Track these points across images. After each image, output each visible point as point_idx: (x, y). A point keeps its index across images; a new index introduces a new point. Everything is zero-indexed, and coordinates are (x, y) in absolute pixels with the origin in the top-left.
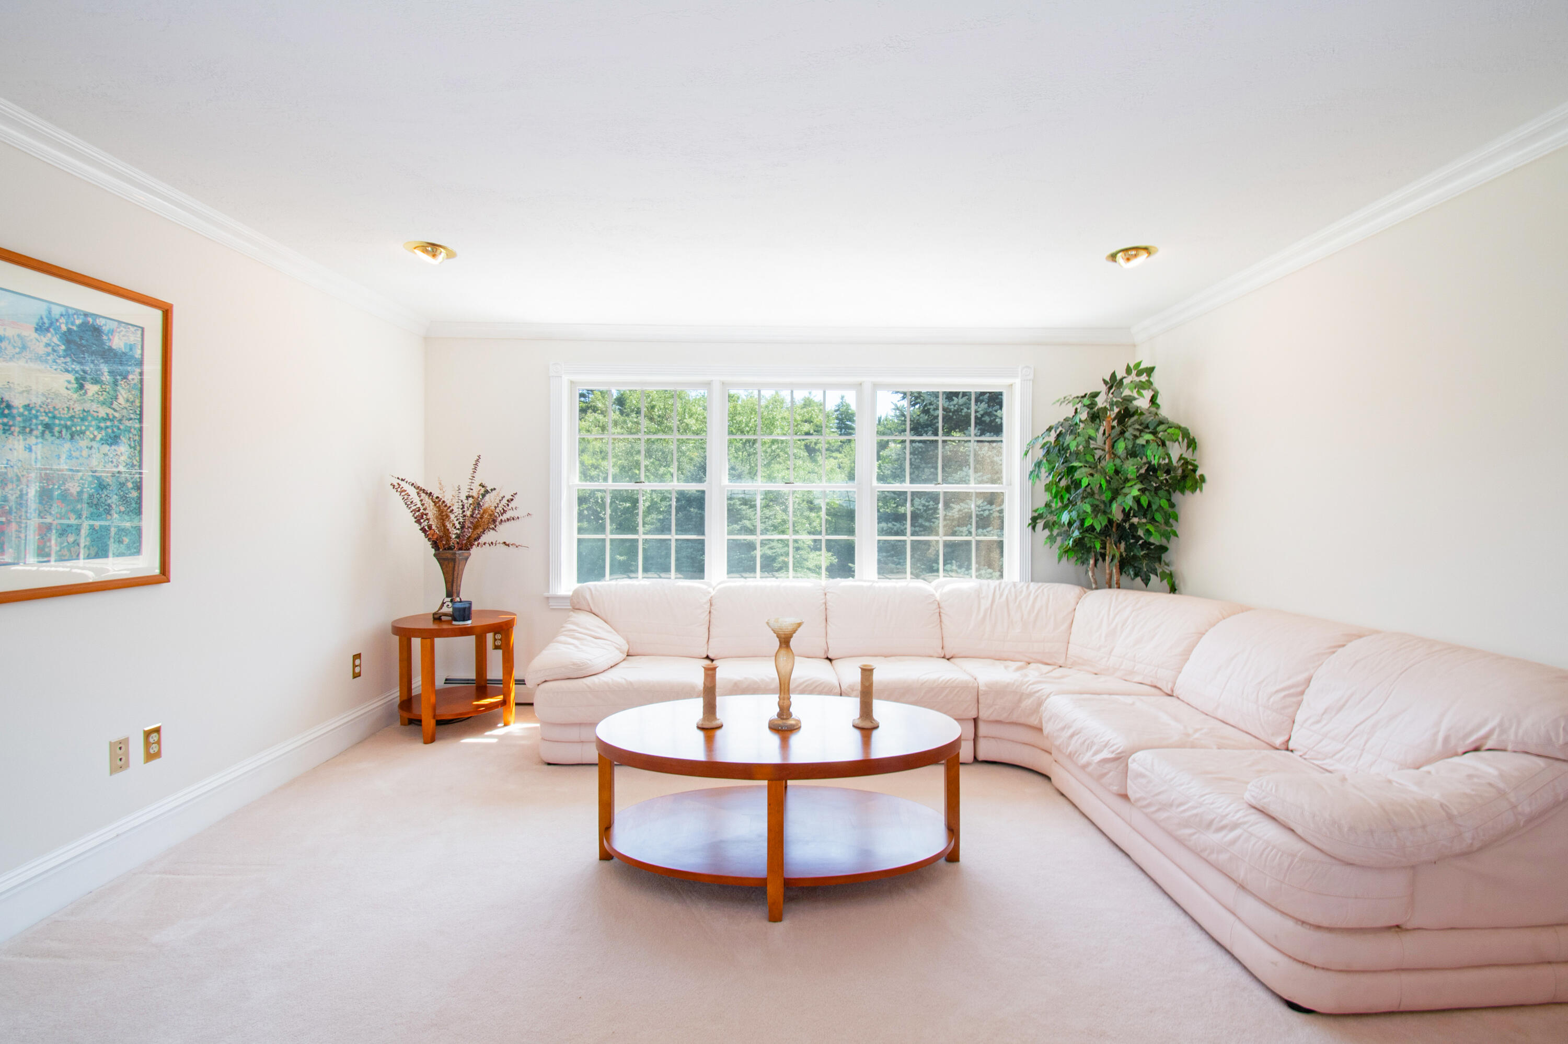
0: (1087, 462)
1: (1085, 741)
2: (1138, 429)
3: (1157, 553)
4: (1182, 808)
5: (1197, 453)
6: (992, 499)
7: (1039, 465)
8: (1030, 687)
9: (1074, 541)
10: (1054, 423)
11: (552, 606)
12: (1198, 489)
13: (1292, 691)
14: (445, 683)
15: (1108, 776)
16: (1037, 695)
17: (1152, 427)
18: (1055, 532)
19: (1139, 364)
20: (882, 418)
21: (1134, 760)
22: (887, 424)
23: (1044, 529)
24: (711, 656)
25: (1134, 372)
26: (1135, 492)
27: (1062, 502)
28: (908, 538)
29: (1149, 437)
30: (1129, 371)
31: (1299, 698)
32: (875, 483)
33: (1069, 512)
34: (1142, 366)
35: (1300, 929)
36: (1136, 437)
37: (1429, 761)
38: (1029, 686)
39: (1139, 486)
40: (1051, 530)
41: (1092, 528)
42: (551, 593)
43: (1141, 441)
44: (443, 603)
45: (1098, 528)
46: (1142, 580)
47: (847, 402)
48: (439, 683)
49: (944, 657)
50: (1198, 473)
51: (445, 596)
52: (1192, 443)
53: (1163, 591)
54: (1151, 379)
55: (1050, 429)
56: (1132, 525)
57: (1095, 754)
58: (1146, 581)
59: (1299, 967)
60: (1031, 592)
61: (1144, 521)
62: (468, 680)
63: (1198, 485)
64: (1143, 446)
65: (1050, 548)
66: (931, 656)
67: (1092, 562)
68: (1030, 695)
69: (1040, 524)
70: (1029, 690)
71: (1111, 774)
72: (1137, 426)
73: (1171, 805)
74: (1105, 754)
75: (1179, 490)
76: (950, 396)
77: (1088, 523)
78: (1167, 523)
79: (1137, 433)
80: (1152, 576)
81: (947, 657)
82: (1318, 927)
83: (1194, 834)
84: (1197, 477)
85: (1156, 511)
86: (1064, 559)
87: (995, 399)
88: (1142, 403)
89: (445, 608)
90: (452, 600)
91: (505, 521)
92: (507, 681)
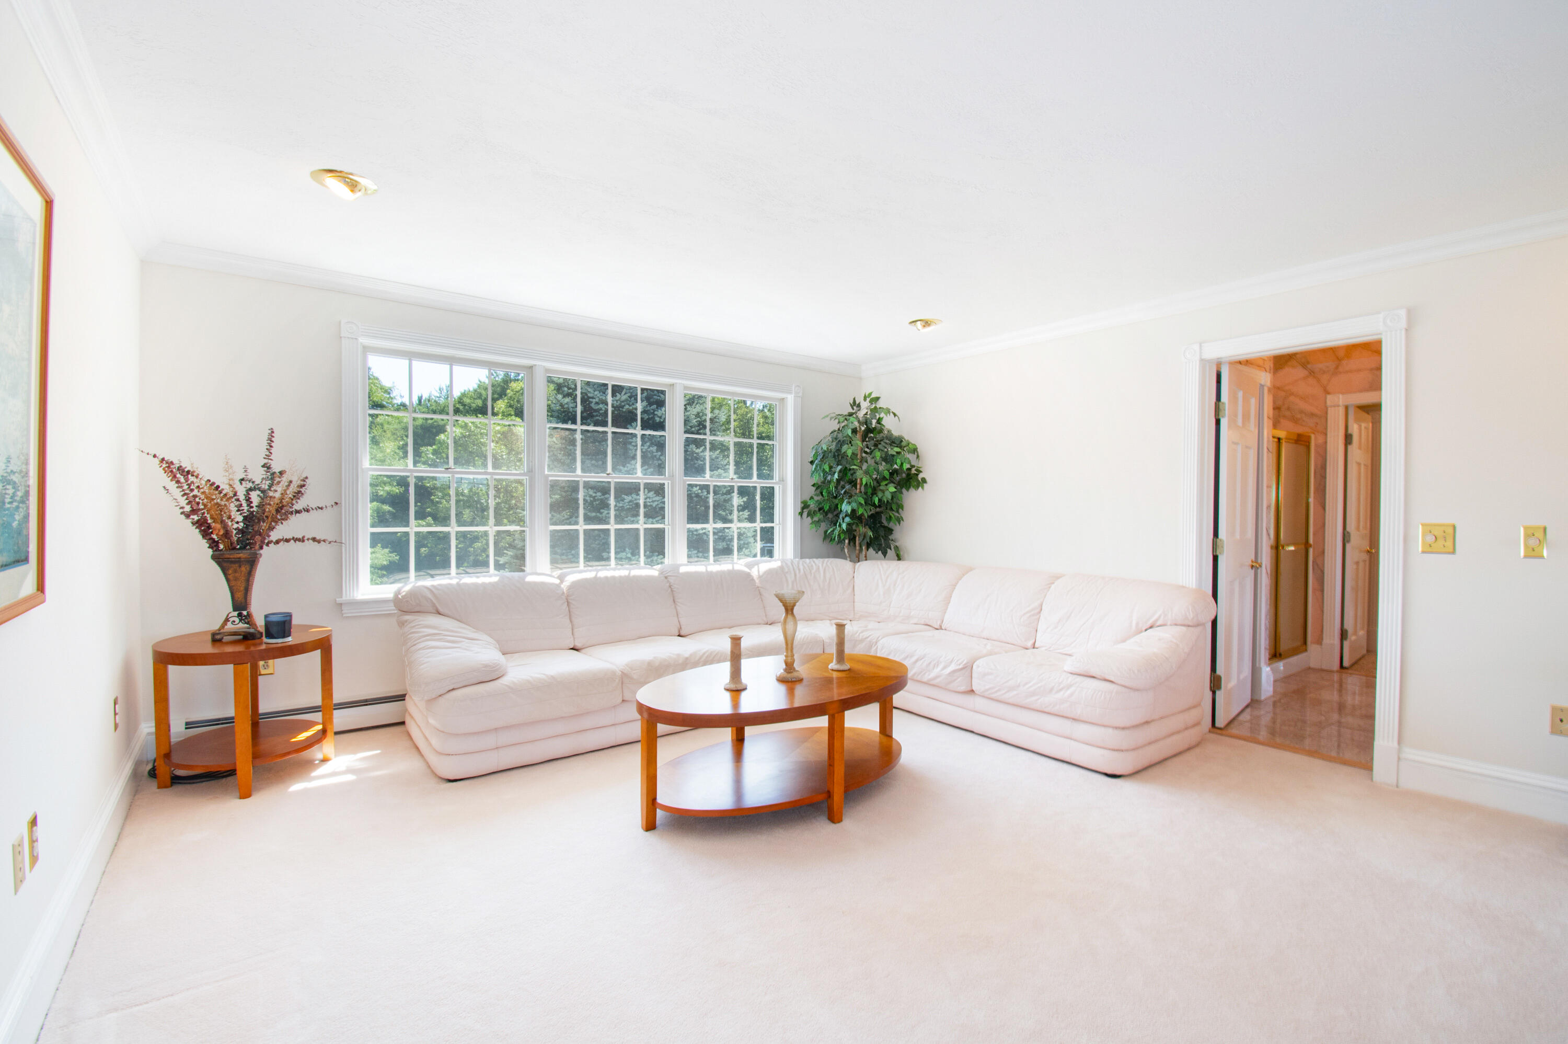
1: (930, 663)
3: (891, 535)
4: (1027, 686)
5: (920, 460)
8: (861, 635)
11: (345, 613)
12: (920, 488)
13: (1032, 613)
14: (186, 728)
15: (957, 681)
16: (868, 639)
17: (888, 441)
18: (816, 519)
19: (870, 394)
20: (424, 398)
21: (978, 666)
22: (431, 405)
23: (807, 517)
24: (578, 645)
25: (867, 400)
26: (892, 489)
29: (898, 449)
30: (864, 398)
31: (1038, 616)
32: (684, 477)
34: (872, 396)
35: (1116, 732)
37: (1129, 638)
38: (859, 635)
40: (812, 521)
42: (344, 598)
43: (892, 452)
44: (227, 620)
46: (882, 553)
47: (375, 375)
48: (177, 728)
49: (767, 624)
50: (920, 476)
51: (232, 610)
53: (894, 560)
54: (877, 406)
57: (944, 668)
58: (885, 554)
59: (1116, 753)
60: (819, 566)
62: (219, 720)
63: (921, 485)
64: (893, 456)
65: (816, 531)
66: (760, 624)
67: (847, 540)
68: (862, 641)
69: (805, 514)
70: (861, 637)
71: (959, 680)
73: (1019, 686)
74: (952, 667)
75: (906, 489)
78: (896, 511)
79: (887, 446)
80: (889, 550)
81: (769, 623)
82: (1123, 728)
83: (1038, 699)
84: (920, 479)
85: (894, 503)
89: (229, 626)
90: (240, 615)
91: (298, 512)
92: (328, 706)
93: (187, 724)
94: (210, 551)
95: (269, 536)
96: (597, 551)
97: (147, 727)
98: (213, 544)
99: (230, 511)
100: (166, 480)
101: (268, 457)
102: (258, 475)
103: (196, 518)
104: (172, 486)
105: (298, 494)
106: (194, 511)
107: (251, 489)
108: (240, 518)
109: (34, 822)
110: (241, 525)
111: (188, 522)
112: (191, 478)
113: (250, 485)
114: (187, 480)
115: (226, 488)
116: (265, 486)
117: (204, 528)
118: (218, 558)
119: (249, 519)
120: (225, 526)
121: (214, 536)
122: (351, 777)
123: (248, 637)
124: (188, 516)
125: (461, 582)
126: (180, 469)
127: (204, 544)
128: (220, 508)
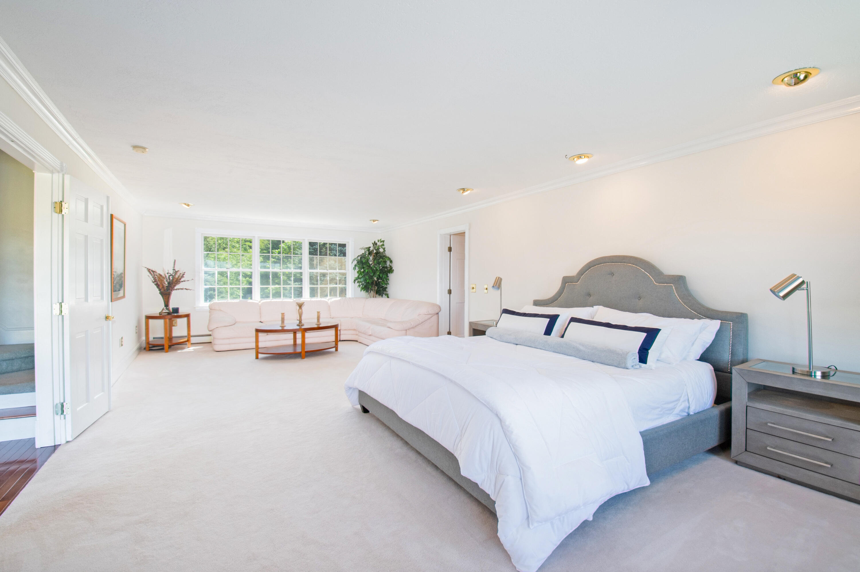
0: (367, 265)
2: (379, 258)
3: (385, 289)
5: (392, 264)
6: (344, 274)
7: (355, 266)
9: (364, 286)
10: (359, 254)
11: (196, 310)
12: (392, 273)
17: (382, 257)
18: (360, 284)
19: (381, 240)
23: (357, 283)
24: (262, 321)
25: (380, 241)
26: (378, 274)
27: (362, 275)
28: (319, 286)
29: (381, 260)
30: (378, 241)
32: (309, 270)
33: (363, 278)
34: (382, 240)
36: (378, 260)
39: (379, 272)
40: (359, 283)
41: (368, 283)
42: (195, 305)
43: (380, 261)
44: (163, 309)
45: (370, 282)
49: (331, 318)
50: (393, 269)
51: (164, 307)
52: (391, 262)
53: (385, 298)
54: (384, 244)
55: (358, 256)
56: (379, 282)
58: (382, 296)
61: (381, 281)
62: (162, 337)
64: (380, 262)
67: (369, 291)
69: (356, 281)
72: (379, 257)
75: (389, 273)
76: (331, 244)
77: (367, 281)
78: (387, 281)
79: (379, 259)
80: (383, 294)
81: (332, 317)
85: (384, 278)
86: (362, 291)
87: (344, 246)
88: (381, 250)
89: (164, 311)
90: (166, 308)
91: (182, 281)
92: (189, 336)
93: (153, 338)
94: (159, 292)
95: (174, 288)
96: (277, 294)
97: (144, 338)
98: (160, 290)
99: (164, 281)
100: (148, 274)
101: (174, 267)
102: (171, 272)
103: (156, 283)
104: (150, 275)
105: (183, 277)
106: (155, 281)
107: (170, 276)
108: (167, 283)
109: (122, 338)
110: (167, 285)
111: (153, 284)
112: (155, 273)
113: (170, 274)
114: (154, 273)
115: (163, 275)
116: (174, 275)
117: (158, 286)
118: (161, 293)
119: (169, 283)
120: (162, 285)
121: (160, 288)
122: (193, 350)
123: (169, 314)
124: (153, 282)
125: (228, 301)
126: (152, 271)
127: (157, 290)
128: (162, 280)
